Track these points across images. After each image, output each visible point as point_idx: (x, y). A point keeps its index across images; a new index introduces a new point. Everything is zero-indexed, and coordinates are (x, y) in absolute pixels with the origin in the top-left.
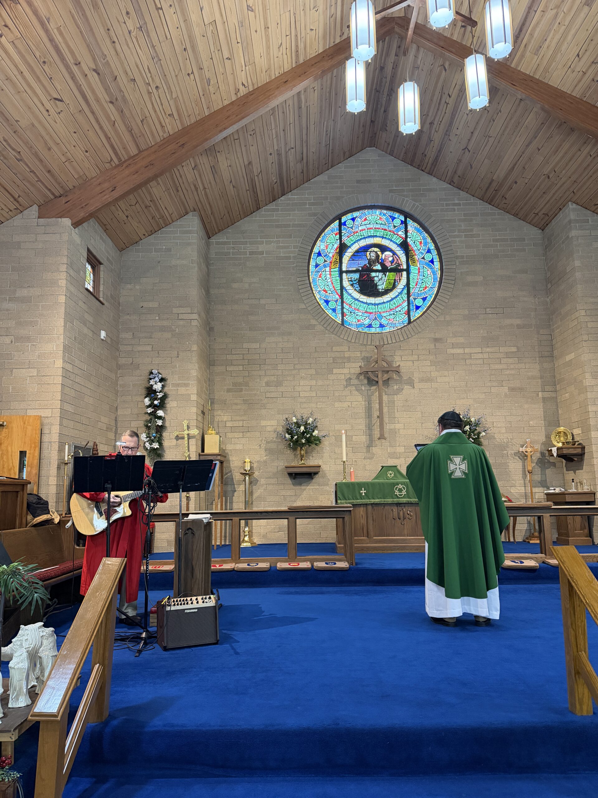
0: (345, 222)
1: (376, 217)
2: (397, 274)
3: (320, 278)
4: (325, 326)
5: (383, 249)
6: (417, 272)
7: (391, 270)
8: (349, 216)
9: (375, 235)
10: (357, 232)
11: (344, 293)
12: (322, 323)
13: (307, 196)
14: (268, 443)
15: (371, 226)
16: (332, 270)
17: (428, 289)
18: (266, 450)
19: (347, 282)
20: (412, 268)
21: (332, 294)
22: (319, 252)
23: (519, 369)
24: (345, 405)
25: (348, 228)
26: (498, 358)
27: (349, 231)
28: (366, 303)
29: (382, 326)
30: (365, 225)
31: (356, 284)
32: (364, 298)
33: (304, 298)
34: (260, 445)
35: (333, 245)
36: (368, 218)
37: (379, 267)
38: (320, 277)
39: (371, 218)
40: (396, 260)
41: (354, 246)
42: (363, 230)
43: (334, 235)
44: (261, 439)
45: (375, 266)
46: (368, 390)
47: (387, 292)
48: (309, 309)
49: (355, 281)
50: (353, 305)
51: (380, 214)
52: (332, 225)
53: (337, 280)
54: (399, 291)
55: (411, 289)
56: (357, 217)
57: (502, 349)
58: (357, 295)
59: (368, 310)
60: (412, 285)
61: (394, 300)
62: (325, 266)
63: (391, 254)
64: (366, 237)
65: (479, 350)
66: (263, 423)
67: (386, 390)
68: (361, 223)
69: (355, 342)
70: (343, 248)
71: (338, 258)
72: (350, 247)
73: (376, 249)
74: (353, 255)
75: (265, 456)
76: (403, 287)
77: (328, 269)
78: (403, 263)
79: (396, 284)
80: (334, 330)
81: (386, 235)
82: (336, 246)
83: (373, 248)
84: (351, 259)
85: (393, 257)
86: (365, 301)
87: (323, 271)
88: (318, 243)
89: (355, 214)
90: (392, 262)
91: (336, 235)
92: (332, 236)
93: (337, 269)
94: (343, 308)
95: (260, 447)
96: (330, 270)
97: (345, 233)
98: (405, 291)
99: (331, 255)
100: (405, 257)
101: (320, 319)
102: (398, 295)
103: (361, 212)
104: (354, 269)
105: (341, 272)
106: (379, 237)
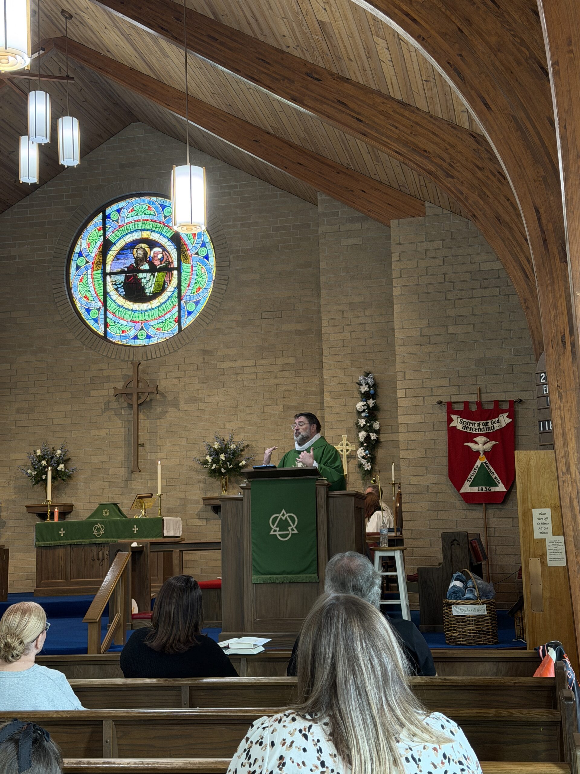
0: (109, 215)
1: (144, 206)
2: (167, 274)
3: (81, 283)
4: (82, 340)
5: (152, 244)
6: (189, 270)
7: (161, 270)
8: (115, 207)
9: (143, 228)
10: (123, 226)
11: (108, 299)
12: (79, 338)
13: (64, 187)
14: (17, 479)
15: (139, 217)
16: (94, 272)
17: (201, 290)
18: (15, 488)
19: (111, 286)
20: (184, 265)
21: (94, 301)
22: (81, 251)
23: (296, 384)
24: (103, 432)
25: (113, 221)
26: (273, 372)
27: (114, 224)
28: (132, 310)
29: (148, 337)
30: (132, 216)
31: (121, 288)
32: (130, 305)
33: (59, 308)
34: (9, 483)
35: (96, 243)
36: (135, 208)
37: (146, 267)
38: (81, 281)
39: (138, 209)
40: (165, 257)
41: (119, 242)
42: (129, 223)
43: (97, 231)
44: (10, 475)
45: (142, 265)
46: (128, 414)
47: (156, 295)
48: (66, 320)
49: (120, 284)
50: (117, 313)
51: (149, 203)
52: (95, 220)
53: (100, 284)
54: (169, 294)
55: (182, 291)
56: (122, 208)
57: (278, 361)
58: (121, 301)
59: (134, 319)
60: (184, 285)
61: (164, 306)
62: (87, 269)
63: (161, 250)
64: (133, 232)
65: (251, 363)
66: (13, 456)
67: (149, 413)
68: (128, 215)
69: (115, 359)
70: (107, 245)
71: (101, 258)
72: (114, 244)
73: (144, 245)
74: (119, 253)
75: (14, 495)
76: (173, 289)
77: (90, 271)
78: (174, 260)
79: (166, 286)
80: (92, 345)
81: (156, 228)
82: (99, 243)
83: (141, 245)
84: (116, 259)
85: (162, 253)
86: (130, 308)
87: (85, 274)
88: (80, 242)
89: (122, 204)
90: (161, 260)
91: (99, 230)
92: (94, 232)
93: (100, 271)
94: (106, 317)
95: (9, 484)
96: (92, 272)
97: (109, 228)
98: (176, 294)
99: (93, 255)
100: (176, 252)
101: (77, 333)
102: (168, 299)
103: (127, 200)
104: (119, 270)
105: (105, 275)
106: (148, 230)
